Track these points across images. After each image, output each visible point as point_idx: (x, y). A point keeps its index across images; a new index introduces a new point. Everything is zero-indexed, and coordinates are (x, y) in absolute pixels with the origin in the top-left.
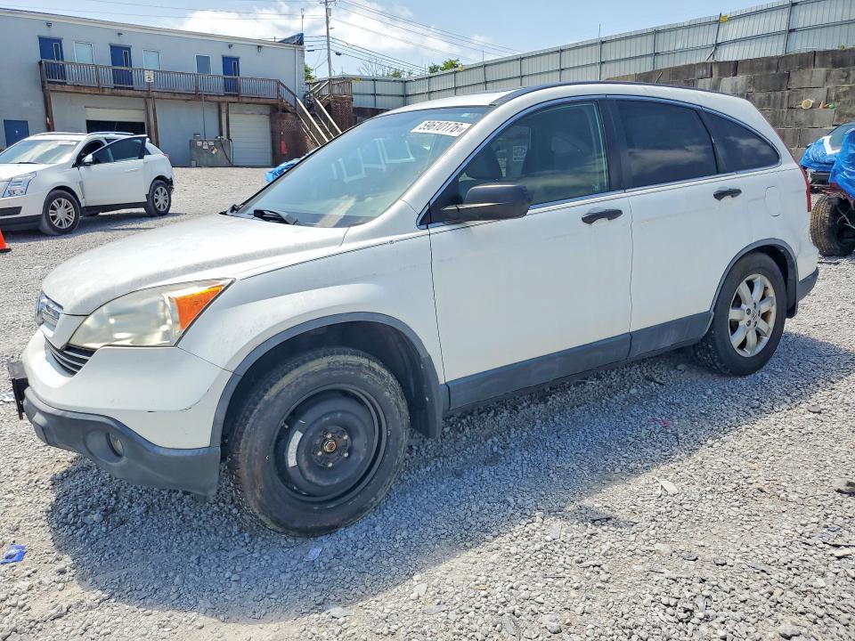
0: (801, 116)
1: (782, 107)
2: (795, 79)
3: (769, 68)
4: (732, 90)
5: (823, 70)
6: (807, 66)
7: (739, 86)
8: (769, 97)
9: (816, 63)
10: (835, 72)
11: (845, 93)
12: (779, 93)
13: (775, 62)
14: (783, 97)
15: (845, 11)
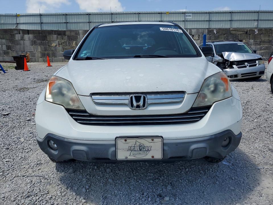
0: (53, 49)
1: (46, 45)
2: (48, 37)
3: (39, 33)
4: (29, 39)
5: (56, 36)
6: (51, 34)
7: (31, 38)
8: (42, 42)
9: (53, 33)
10: (59, 36)
11: (63, 43)
12: (44, 41)
13: (41, 32)
14: (46, 42)
15: (56, 19)
